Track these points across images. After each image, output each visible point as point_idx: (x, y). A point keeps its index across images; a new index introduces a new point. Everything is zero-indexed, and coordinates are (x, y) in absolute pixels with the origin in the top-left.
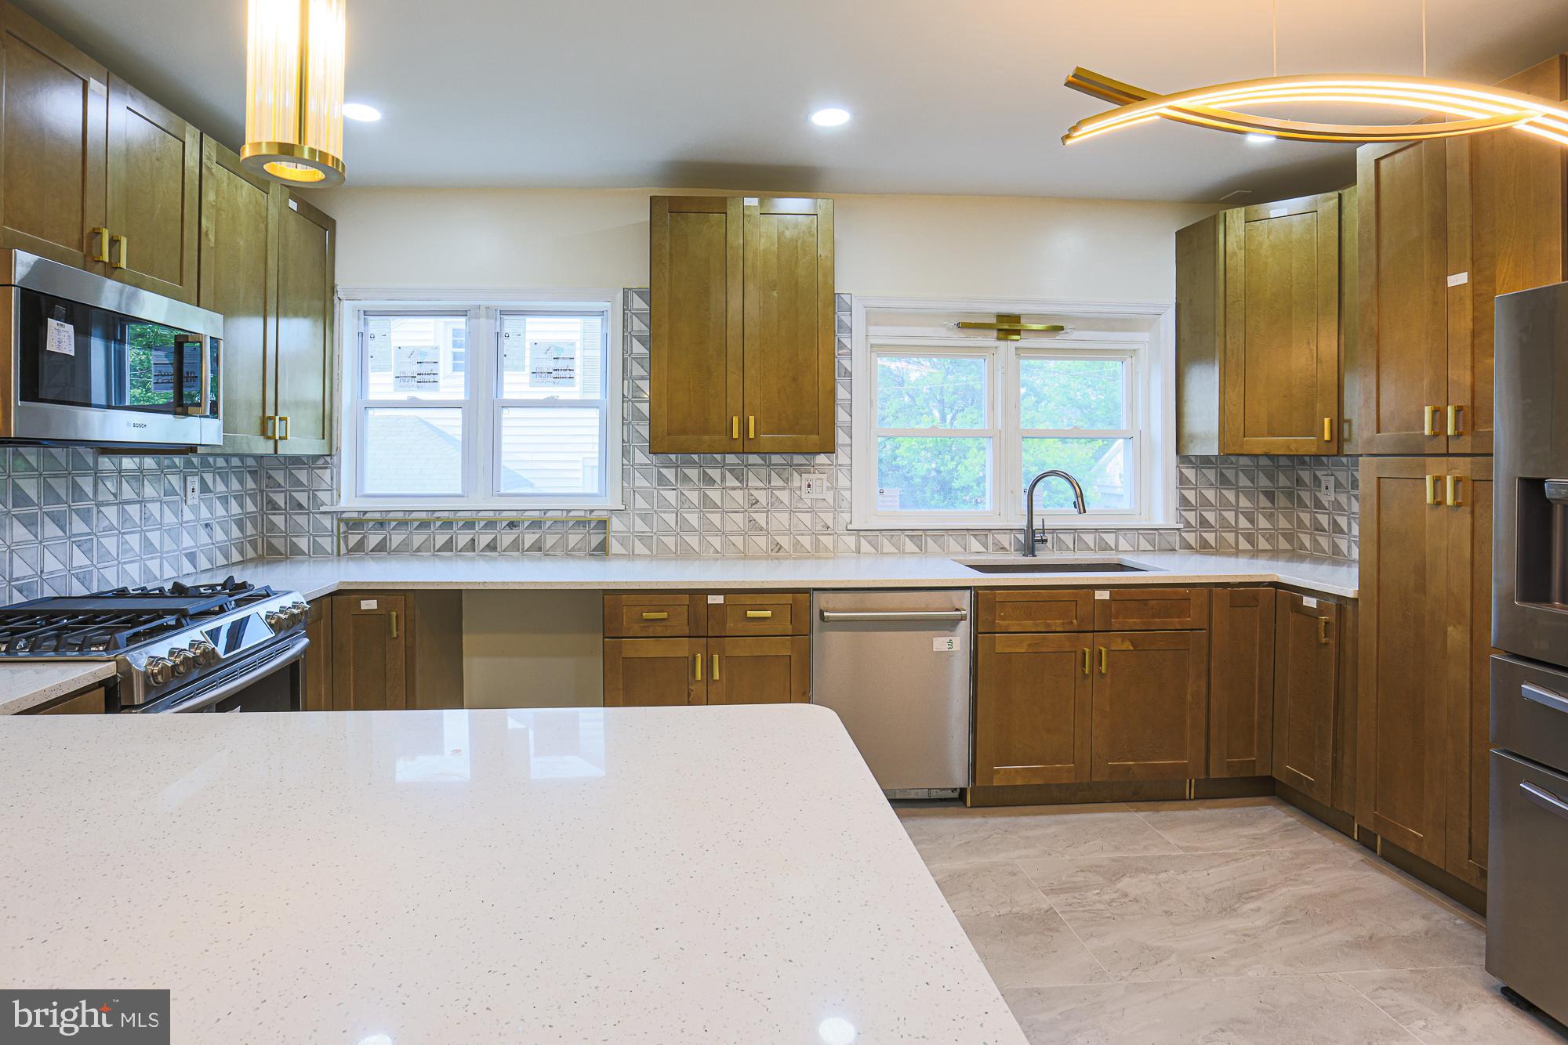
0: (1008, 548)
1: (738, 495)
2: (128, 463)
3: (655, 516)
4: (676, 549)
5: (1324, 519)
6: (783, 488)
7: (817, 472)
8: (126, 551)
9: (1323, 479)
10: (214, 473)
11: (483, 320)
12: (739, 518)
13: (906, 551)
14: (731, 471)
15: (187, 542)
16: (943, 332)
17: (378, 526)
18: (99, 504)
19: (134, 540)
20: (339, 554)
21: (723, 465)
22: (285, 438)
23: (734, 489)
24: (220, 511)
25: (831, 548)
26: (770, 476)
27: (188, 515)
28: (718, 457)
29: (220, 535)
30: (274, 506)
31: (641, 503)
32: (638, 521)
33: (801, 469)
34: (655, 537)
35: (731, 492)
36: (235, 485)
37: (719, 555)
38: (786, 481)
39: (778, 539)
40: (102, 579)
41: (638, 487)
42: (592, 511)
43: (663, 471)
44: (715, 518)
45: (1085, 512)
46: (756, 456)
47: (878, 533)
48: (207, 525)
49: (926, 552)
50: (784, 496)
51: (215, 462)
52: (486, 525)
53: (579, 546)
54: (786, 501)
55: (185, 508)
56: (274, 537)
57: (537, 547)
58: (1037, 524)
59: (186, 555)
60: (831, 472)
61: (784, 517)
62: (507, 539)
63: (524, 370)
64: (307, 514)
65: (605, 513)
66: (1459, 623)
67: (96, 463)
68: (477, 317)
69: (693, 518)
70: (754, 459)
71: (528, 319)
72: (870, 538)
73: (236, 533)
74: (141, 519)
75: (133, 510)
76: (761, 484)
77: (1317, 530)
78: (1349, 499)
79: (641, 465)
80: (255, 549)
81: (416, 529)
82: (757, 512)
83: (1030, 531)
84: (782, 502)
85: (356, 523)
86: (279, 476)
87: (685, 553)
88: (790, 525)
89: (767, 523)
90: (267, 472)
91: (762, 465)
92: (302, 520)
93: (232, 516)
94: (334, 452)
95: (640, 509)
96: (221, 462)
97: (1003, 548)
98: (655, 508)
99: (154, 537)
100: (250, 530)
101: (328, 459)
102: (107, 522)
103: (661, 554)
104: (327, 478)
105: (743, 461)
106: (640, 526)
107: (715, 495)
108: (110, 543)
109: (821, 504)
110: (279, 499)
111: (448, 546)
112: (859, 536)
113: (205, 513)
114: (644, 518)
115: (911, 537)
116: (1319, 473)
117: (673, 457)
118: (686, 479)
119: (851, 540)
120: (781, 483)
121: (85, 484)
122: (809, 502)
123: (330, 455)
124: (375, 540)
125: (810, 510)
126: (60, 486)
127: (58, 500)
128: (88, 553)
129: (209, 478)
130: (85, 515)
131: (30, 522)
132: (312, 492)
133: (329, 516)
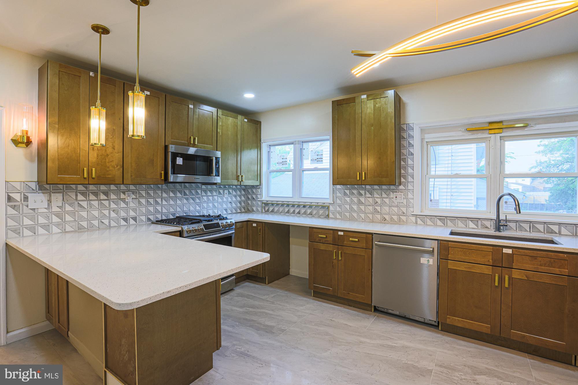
0: (489, 227)
1: (371, 200)
2: (209, 187)
3: (343, 206)
4: (349, 217)
6: (387, 198)
7: (400, 192)
8: (209, 207)
10: (232, 189)
11: (297, 145)
12: (371, 208)
13: (438, 225)
14: (368, 191)
15: (225, 206)
16: (460, 133)
17: (272, 205)
18: (202, 196)
19: (211, 205)
20: (262, 212)
21: (365, 189)
22: (243, 181)
23: (369, 197)
24: (234, 199)
25: (405, 221)
26: (382, 193)
27: (225, 200)
28: (363, 186)
29: (234, 205)
30: (249, 199)
31: (339, 201)
32: (338, 207)
33: (393, 191)
34: (343, 213)
35: (368, 199)
36: (239, 193)
37: (364, 221)
38: (388, 195)
39: (385, 216)
40: (203, 213)
41: (338, 196)
42: (324, 203)
43: (345, 191)
44: (362, 207)
45: (520, 212)
46: (377, 186)
47: (425, 217)
48: (230, 202)
49: (447, 226)
50: (387, 200)
51: (232, 187)
52: (297, 207)
53: (322, 215)
54: (388, 202)
55: (224, 198)
56: (249, 207)
57: (311, 214)
58: (502, 217)
59: (224, 209)
60: (405, 192)
61: (387, 208)
62: (303, 211)
63: (309, 159)
64: (255, 201)
65: (328, 204)
67: (201, 187)
68: (296, 144)
69: (355, 207)
70: (376, 187)
71: (310, 144)
72: (421, 218)
73: (239, 205)
74: (212, 200)
75: (211, 198)
76: (378, 196)
79: (339, 189)
80: (245, 209)
82: (377, 206)
83: (498, 220)
84: (386, 203)
85: (266, 204)
86: (250, 191)
87: (352, 219)
88: (389, 211)
89: (381, 210)
90: (248, 190)
91: (379, 189)
92: (254, 202)
93: (238, 200)
95: (338, 203)
96: (234, 187)
97: (487, 227)
98: (343, 203)
99: (216, 204)
100: (243, 204)
101: (260, 186)
102: (204, 200)
103: (344, 219)
105: (372, 188)
106: (338, 209)
107: (362, 200)
108: (205, 205)
109: (401, 204)
110: (250, 196)
112: (417, 217)
113: (230, 200)
114: (340, 206)
115: (440, 219)
117: (349, 186)
118: (353, 193)
119: (413, 219)
120: (386, 196)
121: (199, 191)
122: (396, 203)
123: (260, 185)
124: (271, 209)
125: (397, 206)
126: (193, 192)
127: (193, 195)
128: (200, 207)
129: (231, 191)
130: (199, 198)
131: (187, 199)
132: (256, 195)
133: (260, 202)
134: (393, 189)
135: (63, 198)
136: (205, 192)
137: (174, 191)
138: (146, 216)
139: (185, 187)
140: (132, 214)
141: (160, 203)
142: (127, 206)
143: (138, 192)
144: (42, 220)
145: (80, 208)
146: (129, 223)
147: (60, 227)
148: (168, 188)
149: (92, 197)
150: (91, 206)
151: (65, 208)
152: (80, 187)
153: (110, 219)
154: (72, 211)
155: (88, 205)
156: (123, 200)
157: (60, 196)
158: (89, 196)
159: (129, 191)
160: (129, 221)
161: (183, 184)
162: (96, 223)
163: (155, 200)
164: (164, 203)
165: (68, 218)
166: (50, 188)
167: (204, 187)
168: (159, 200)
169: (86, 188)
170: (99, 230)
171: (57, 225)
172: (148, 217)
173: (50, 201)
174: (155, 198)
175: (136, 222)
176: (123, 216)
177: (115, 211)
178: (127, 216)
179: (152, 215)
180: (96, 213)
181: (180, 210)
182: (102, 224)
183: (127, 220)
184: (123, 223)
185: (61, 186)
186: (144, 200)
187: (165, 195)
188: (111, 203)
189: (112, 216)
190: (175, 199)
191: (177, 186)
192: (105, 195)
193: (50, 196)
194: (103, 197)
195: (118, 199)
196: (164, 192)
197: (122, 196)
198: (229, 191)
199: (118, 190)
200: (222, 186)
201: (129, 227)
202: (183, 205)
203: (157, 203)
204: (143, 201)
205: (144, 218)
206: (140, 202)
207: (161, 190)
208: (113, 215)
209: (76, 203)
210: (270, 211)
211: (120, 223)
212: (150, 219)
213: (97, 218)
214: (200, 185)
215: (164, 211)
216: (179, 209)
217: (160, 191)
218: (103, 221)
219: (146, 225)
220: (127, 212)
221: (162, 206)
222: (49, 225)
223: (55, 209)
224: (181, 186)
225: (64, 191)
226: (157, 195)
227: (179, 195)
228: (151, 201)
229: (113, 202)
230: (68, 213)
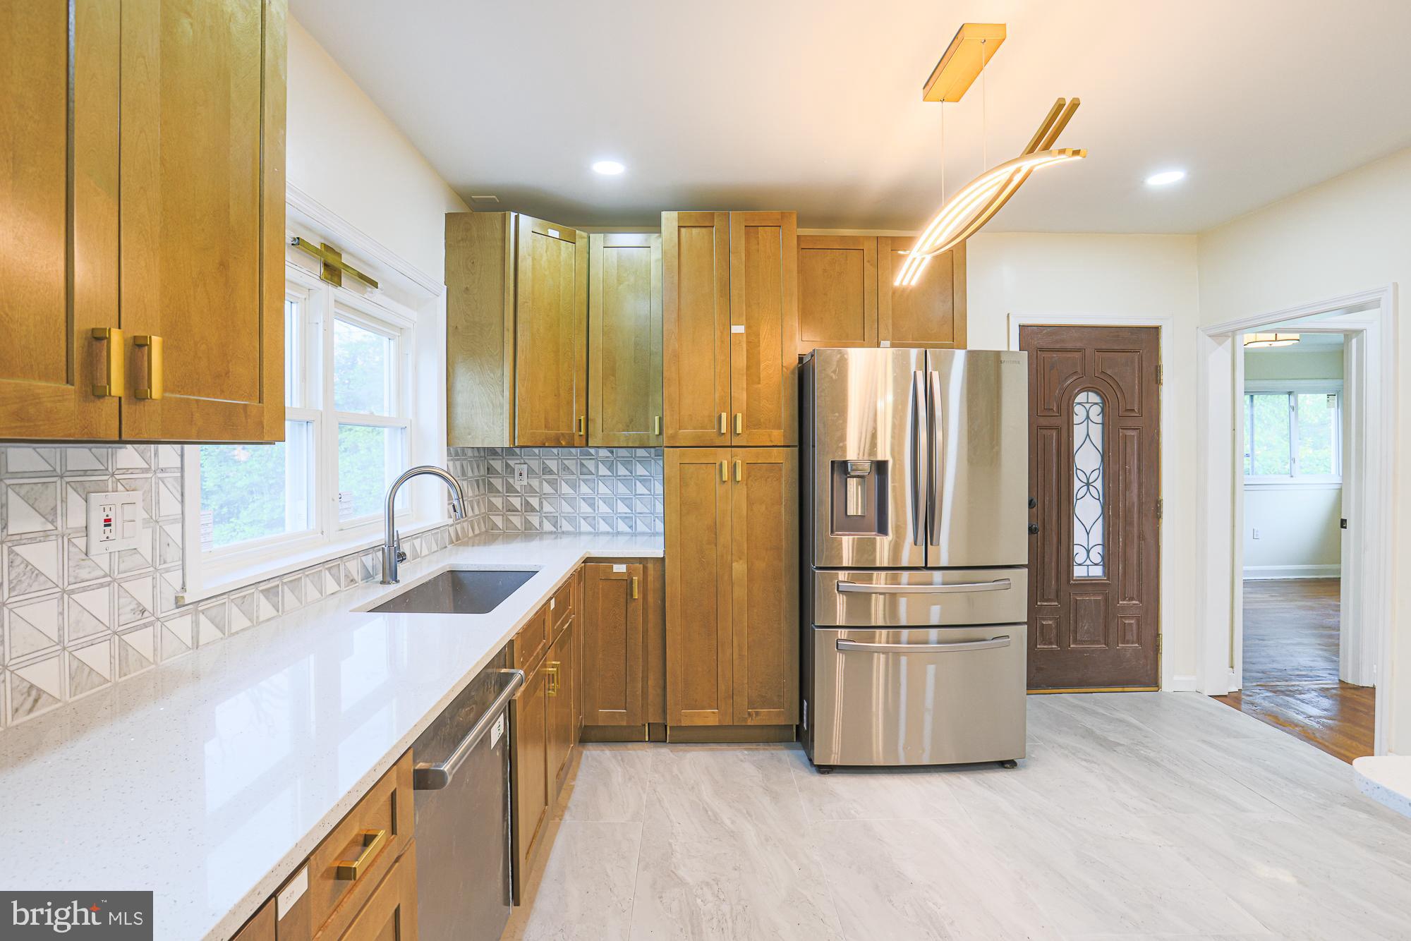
5: (516, 502)
6: (45, 537)
7: (120, 487)
9: (517, 467)
25: (148, 659)
26: (7, 506)
33: (85, 484)
38: (49, 516)
39: (31, 674)
47: (223, 600)
50: (43, 556)
54: (50, 569)
61: (44, 612)
66: (740, 559)
72: (215, 617)
77: (509, 511)
78: (541, 483)
88: (61, 628)
97: (353, 580)
109: (129, 562)
112: (197, 615)
115: (267, 595)
116: (511, 463)
119: (185, 627)
120: (36, 524)
122: (104, 563)
125: (110, 580)
134: (85, 473)
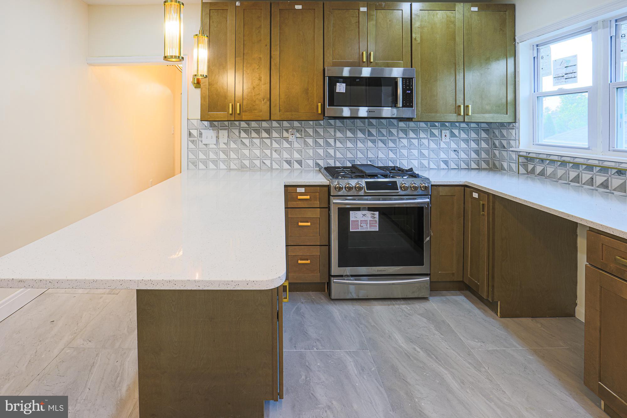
2: (412, 124)
8: (411, 155)
10: (459, 130)
15: (443, 156)
17: (541, 161)
18: (399, 138)
19: (415, 152)
20: (518, 173)
22: (468, 115)
24: (464, 145)
27: (443, 145)
30: (495, 146)
36: (473, 135)
48: (455, 151)
51: (459, 125)
52: (587, 169)
55: (442, 143)
56: (496, 160)
59: (442, 161)
64: (506, 151)
67: (398, 124)
74: (418, 145)
75: (415, 142)
80: (487, 165)
81: (559, 166)
85: (531, 159)
86: (497, 132)
90: (493, 130)
92: (504, 153)
93: (471, 148)
94: (517, 121)
99: (425, 152)
100: (483, 155)
101: (514, 124)
102: (403, 145)
104: (514, 134)
108: (405, 152)
110: (497, 143)
111: (577, 179)
113: (453, 146)
121: (394, 131)
123: (515, 122)
124: (539, 169)
126: (384, 131)
127: (384, 136)
128: (395, 154)
129: (456, 132)
130: (394, 141)
131: (373, 142)
132: (508, 141)
133: (515, 153)
135: (229, 135)
136: (405, 132)
137: (353, 130)
138: (313, 160)
139: (371, 124)
140: (296, 156)
141: (333, 144)
142: (290, 147)
143: (303, 130)
144: (212, 156)
145: (242, 146)
146: (293, 167)
147: (226, 164)
148: (344, 125)
149: (254, 135)
150: (252, 144)
151: (230, 145)
152: (243, 124)
153: (271, 160)
154: (236, 148)
155: (250, 143)
156: (286, 139)
157: (225, 133)
158: (251, 134)
159: (293, 128)
160: (293, 164)
161: (367, 120)
162: (257, 162)
163: (326, 140)
164: (338, 144)
165: (233, 155)
166: (218, 125)
167: (402, 124)
168: (331, 141)
169: (248, 124)
170: (261, 171)
171: (224, 162)
172: (317, 162)
173: (218, 137)
174: (326, 138)
175: (302, 167)
176: (286, 158)
177: (276, 152)
178: (290, 158)
179: (321, 159)
180: (257, 152)
181: (362, 156)
182: (263, 164)
183: (291, 163)
184: (286, 166)
185: (226, 123)
186: (312, 140)
187: (339, 135)
188: (273, 141)
189: (274, 157)
190: (354, 140)
191: (357, 122)
192: (267, 133)
193: (218, 133)
194: (265, 135)
195: (281, 138)
196: (339, 131)
197: (285, 134)
198: (452, 132)
199: (280, 127)
200: (437, 124)
201: (293, 171)
202: (367, 150)
203: (328, 144)
204: (310, 141)
205: (311, 162)
206: (306, 143)
207: (335, 128)
208: (275, 155)
209: (239, 140)
210: (538, 173)
211: (283, 166)
212: (319, 165)
213: (259, 157)
214: (395, 121)
215: (339, 155)
216: (360, 155)
217: (333, 129)
218: (264, 161)
219: (313, 171)
220: (291, 154)
221: (336, 149)
222: (217, 161)
223: (222, 146)
224: (364, 123)
225: (229, 128)
226: (329, 134)
227: (360, 135)
228: (321, 141)
229: (275, 141)
230: (232, 150)
